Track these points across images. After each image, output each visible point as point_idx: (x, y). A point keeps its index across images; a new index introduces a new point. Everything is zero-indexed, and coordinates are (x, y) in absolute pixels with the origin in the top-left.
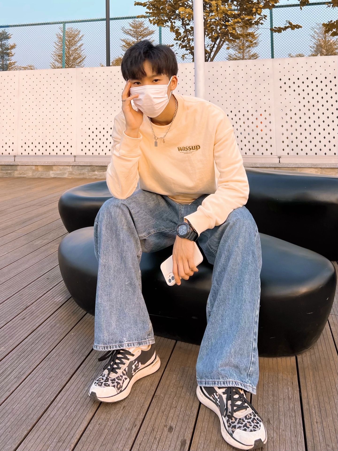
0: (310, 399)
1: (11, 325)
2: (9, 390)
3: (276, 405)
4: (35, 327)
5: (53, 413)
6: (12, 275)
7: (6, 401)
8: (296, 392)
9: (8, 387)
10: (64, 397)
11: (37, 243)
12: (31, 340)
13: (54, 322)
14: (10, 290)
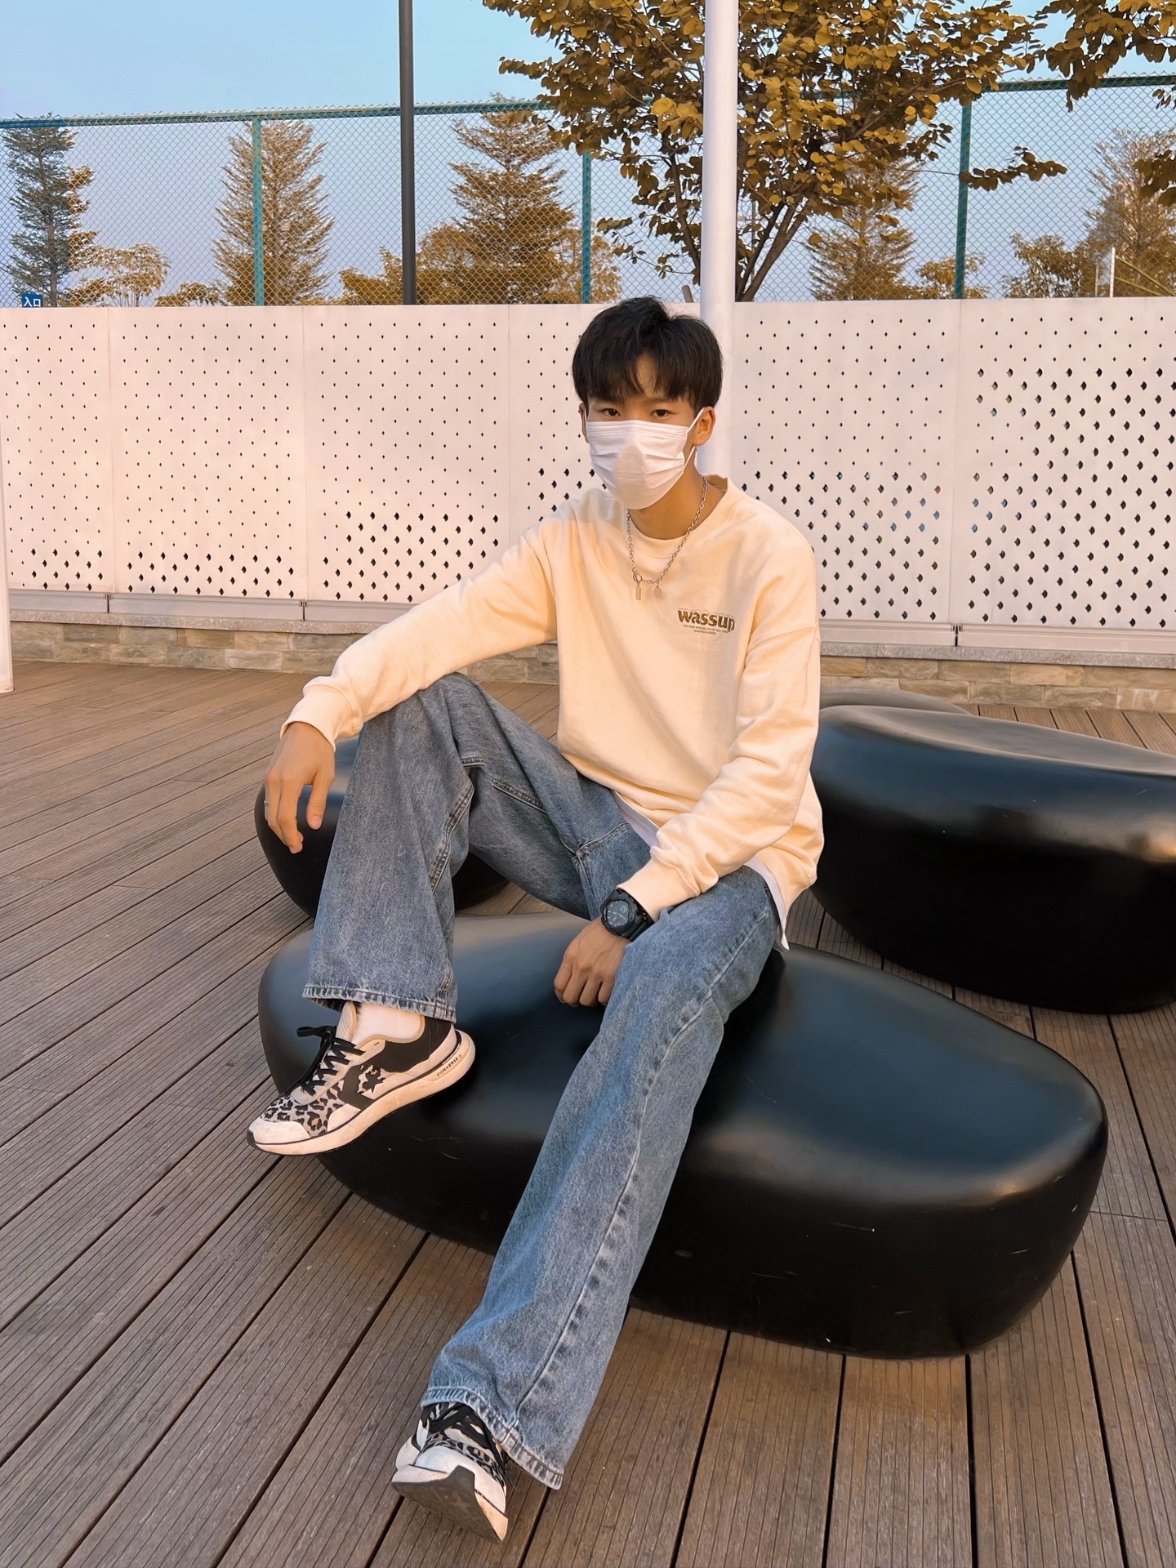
0: (999, 1502)
1: (123, 1233)
2: (127, 1460)
3: (901, 1522)
4: (195, 1243)
5: (258, 1542)
6: (118, 1048)
7: (117, 1501)
8: (960, 1478)
9: (121, 1454)
10: (287, 1490)
11: (190, 929)
12: (184, 1288)
13: (253, 1222)
14: (113, 1103)
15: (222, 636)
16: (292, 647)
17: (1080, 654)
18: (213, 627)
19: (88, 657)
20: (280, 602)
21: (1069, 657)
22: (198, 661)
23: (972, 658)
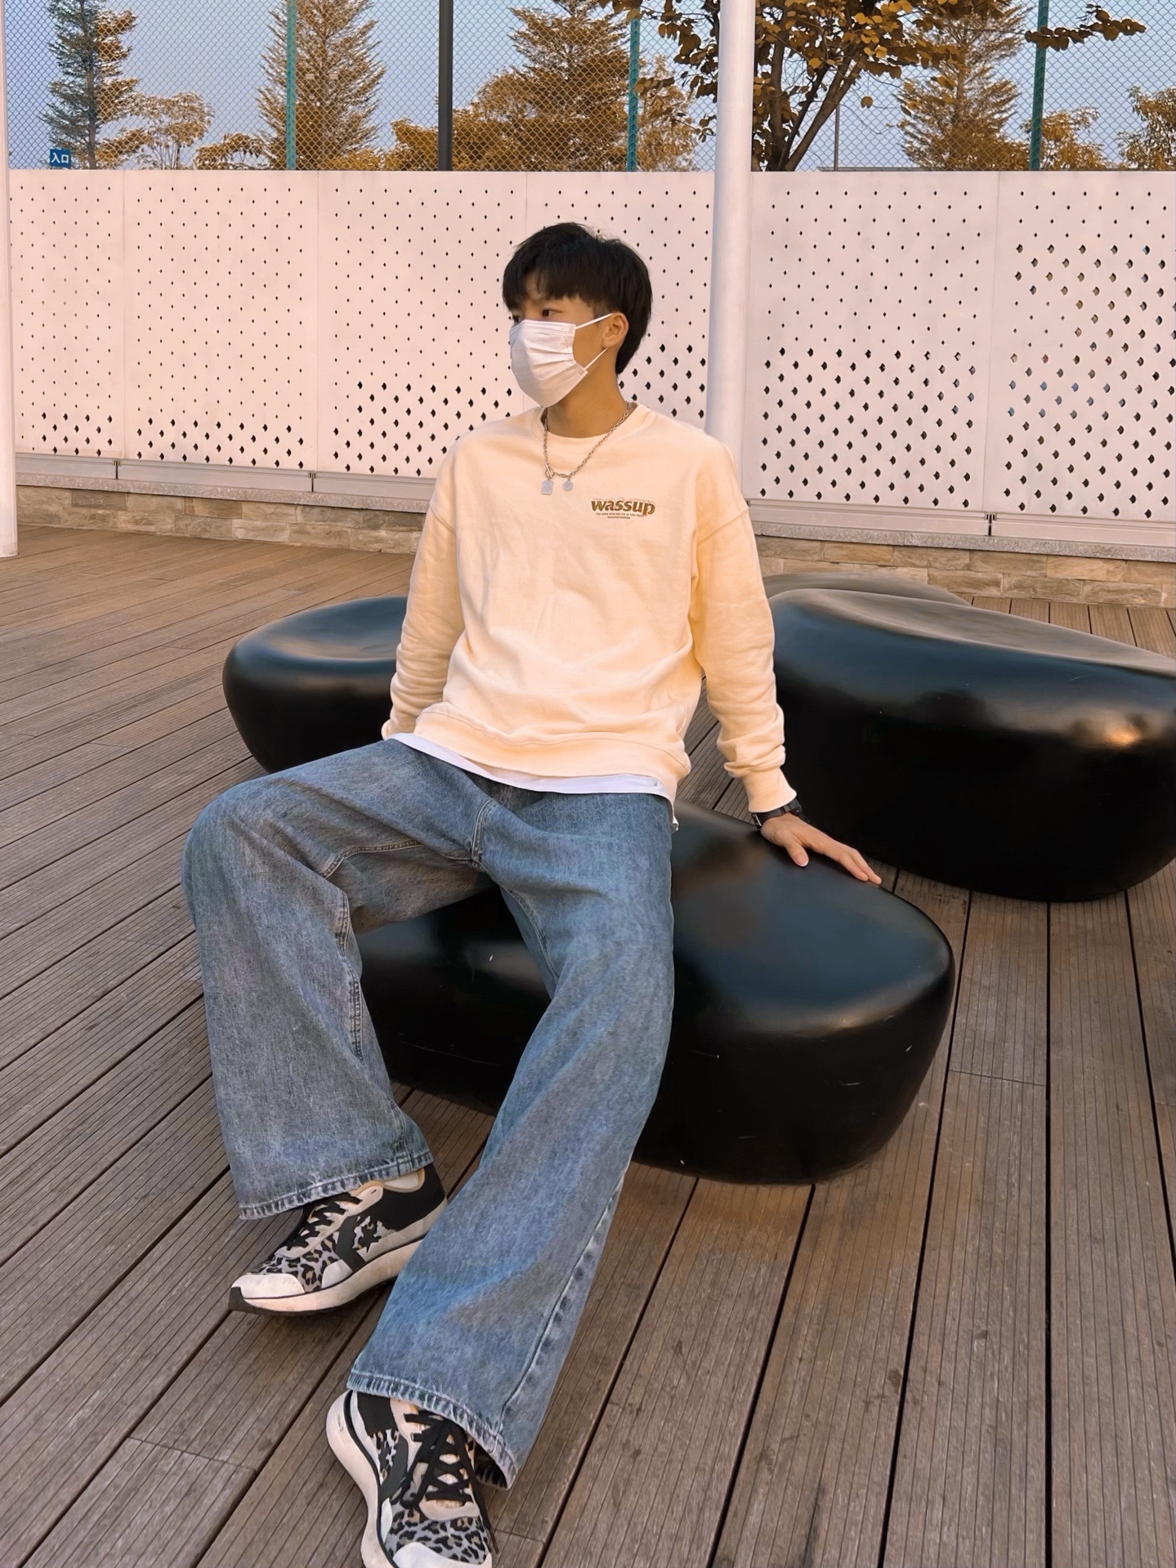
0: (807, 1300)
1: (57, 1043)
3: (712, 1310)
4: (120, 1055)
5: (139, 1288)
6: (73, 888)
7: (23, 1249)
8: (776, 1279)
9: (31, 1215)
10: (171, 1250)
11: (159, 785)
12: (105, 1090)
13: (176, 1041)
15: (228, 507)
16: (300, 519)
17: (1122, 548)
18: (220, 497)
19: (95, 523)
20: (289, 473)
21: (1110, 550)
22: (206, 531)
23: (1006, 549)
